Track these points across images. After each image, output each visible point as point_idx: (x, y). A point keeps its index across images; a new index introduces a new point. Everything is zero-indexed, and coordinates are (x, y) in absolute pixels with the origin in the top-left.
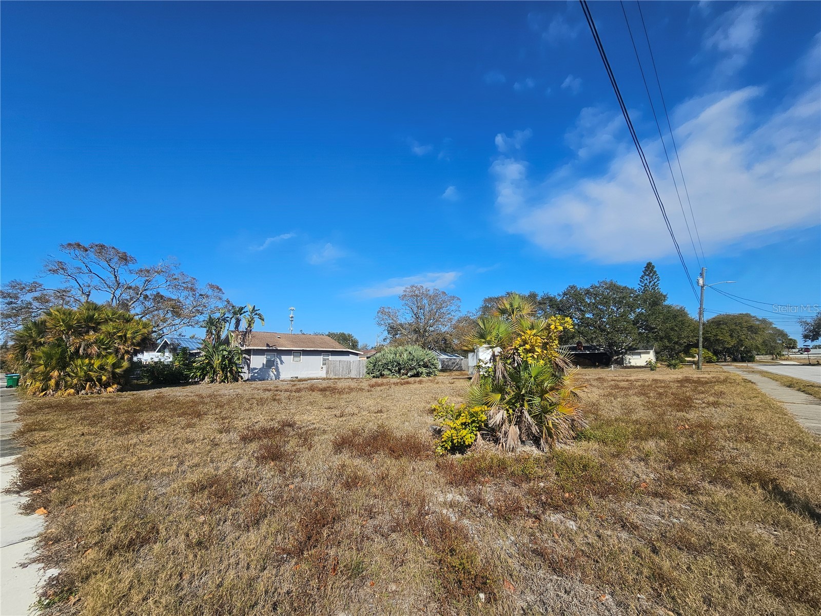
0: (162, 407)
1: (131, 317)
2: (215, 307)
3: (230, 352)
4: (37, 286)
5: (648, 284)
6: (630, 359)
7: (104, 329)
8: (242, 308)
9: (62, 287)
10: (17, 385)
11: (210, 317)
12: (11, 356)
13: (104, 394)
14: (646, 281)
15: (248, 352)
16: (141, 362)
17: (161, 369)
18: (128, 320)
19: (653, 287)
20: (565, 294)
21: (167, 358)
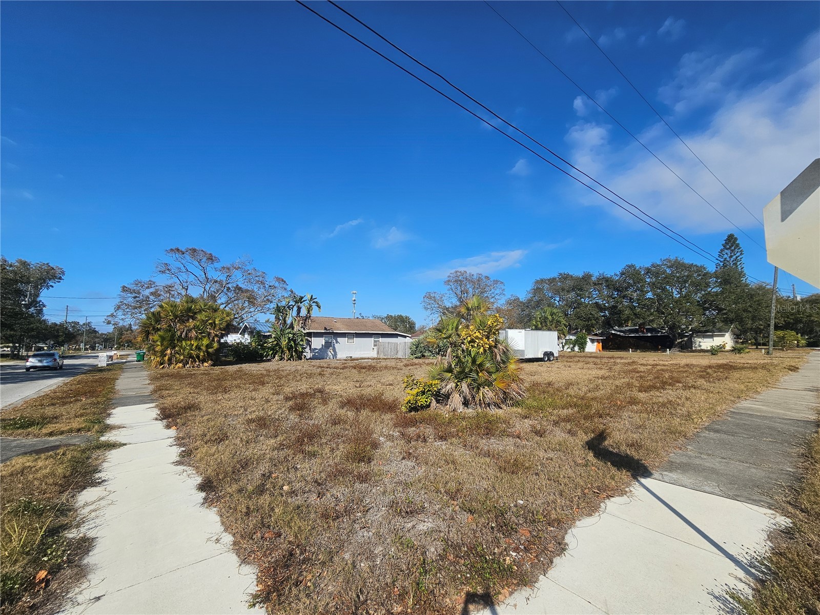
0: (240, 378)
1: (218, 307)
2: (282, 297)
3: (294, 334)
4: (152, 283)
5: (728, 259)
6: (700, 342)
7: (199, 317)
8: (302, 298)
9: (169, 283)
10: (144, 360)
11: (277, 305)
12: (140, 338)
13: (202, 368)
14: (726, 256)
15: (309, 335)
16: (227, 343)
17: (242, 349)
18: (215, 310)
19: (734, 262)
20: (622, 274)
21: (246, 339)
